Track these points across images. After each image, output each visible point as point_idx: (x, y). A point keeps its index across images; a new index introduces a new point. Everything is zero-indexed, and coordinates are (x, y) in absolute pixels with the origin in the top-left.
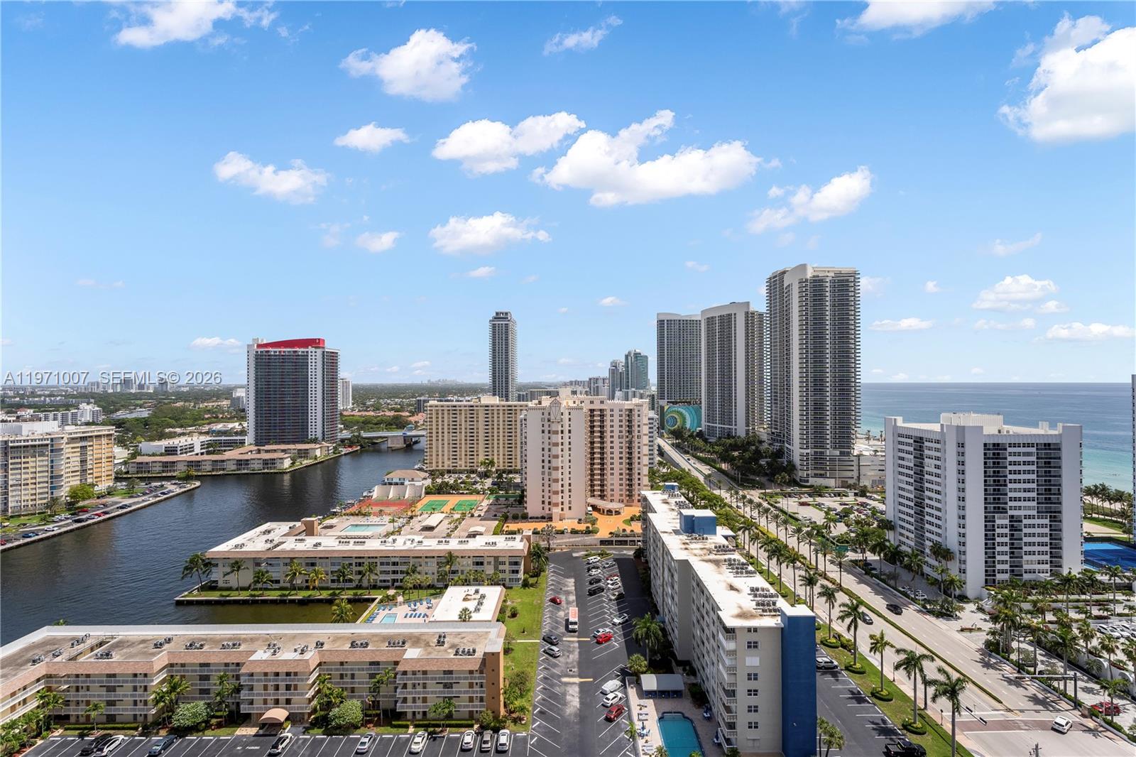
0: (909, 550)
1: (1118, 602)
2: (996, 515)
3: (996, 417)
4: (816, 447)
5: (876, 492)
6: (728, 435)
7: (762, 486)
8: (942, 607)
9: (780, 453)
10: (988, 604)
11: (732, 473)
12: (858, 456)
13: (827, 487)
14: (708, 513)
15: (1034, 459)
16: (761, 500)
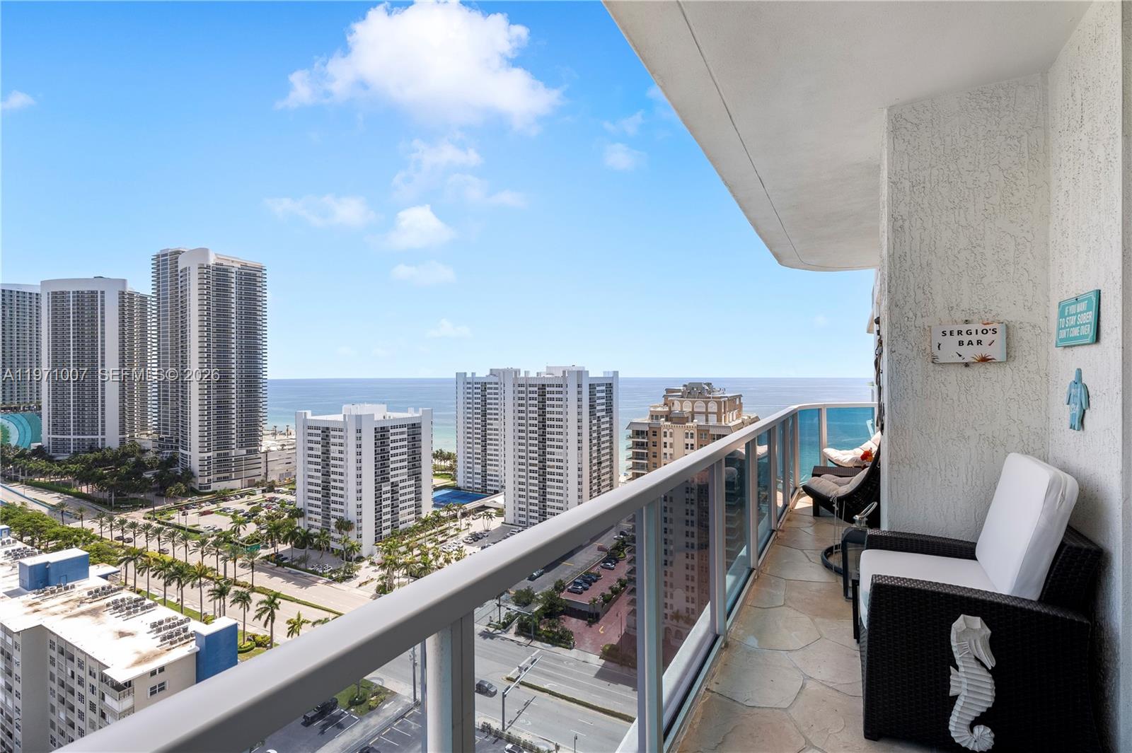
0: (319, 531)
1: (451, 528)
2: (382, 484)
3: (382, 405)
4: (219, 449)
5: (283, 485)
6: (91, 448)
7: (146, 504)
8: (345, 572)
9: (172, 461)
10: (378, 558)
11: (101, 495)
12: (266, 452)
13: (232, 490)
14: (75, 552)
15: (405, 436)
16: (147, 521)
